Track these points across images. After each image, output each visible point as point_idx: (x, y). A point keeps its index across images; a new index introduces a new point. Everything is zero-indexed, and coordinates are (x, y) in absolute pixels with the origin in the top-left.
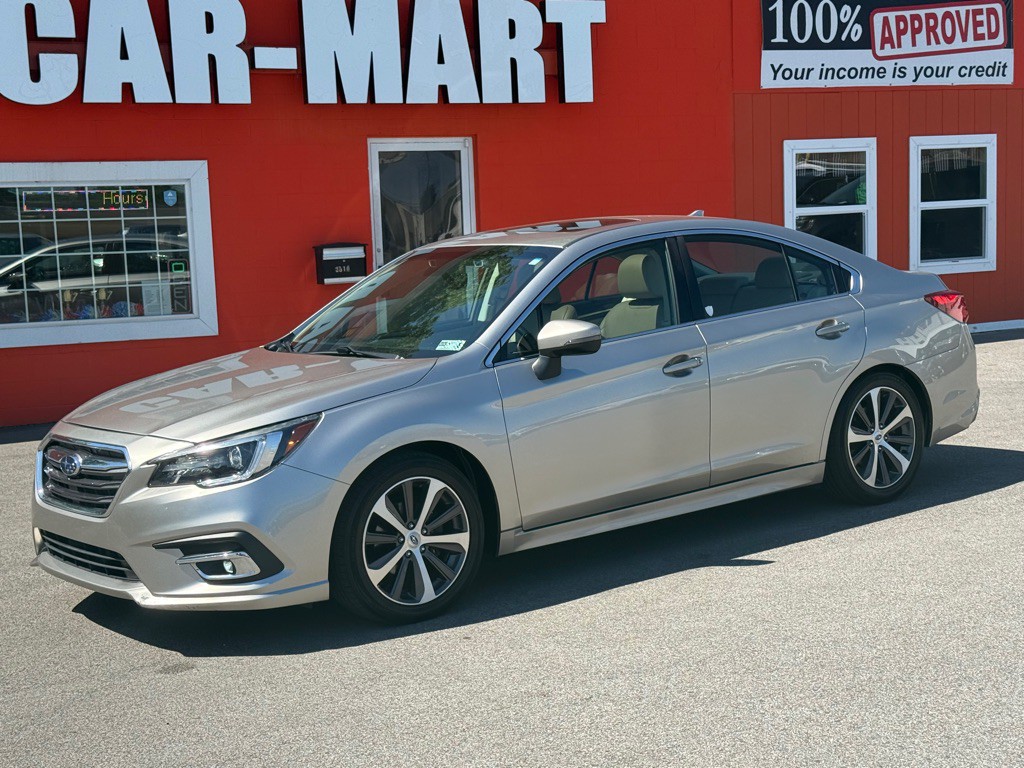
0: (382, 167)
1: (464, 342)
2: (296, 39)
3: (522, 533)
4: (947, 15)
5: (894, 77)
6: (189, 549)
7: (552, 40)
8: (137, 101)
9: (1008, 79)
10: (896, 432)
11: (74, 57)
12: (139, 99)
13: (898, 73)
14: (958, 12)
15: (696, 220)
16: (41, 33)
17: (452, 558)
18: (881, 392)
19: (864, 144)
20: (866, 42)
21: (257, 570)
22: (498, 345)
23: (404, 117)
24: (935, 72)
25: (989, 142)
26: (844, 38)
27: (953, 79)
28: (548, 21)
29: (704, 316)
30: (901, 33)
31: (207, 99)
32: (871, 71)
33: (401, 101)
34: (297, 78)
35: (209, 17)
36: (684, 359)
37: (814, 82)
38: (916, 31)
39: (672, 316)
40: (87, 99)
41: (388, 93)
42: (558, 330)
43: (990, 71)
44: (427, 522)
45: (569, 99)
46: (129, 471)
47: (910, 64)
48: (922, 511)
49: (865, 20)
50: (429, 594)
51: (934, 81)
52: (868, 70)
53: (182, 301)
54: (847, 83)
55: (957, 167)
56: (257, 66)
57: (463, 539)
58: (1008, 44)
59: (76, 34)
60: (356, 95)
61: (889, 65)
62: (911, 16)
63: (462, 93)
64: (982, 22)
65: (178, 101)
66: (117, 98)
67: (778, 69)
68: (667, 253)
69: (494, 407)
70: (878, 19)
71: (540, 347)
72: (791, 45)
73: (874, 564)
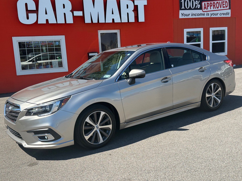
0: (101, 36)
1: (110, 75)
2: (82, 9)
3: (126, 124)
4: (217, 3)
5: (206, 15)
6: (36, 133)
7: (136, 8)
8: (49, 23)
9: (230, 16)
10: (217, 94)
11: (36, 14)
12: (50, 23)
13: (207, 15)
14: (219, 2)
15: (168, 44)
16: (29, 9)
17: (108, 131)
18: (214, 84)
19: (200, 29)
20: (201, 8)
21: (53, 138)
22: (119, 76)
23: (105, 26)
24: (215, 14)
25: (226, 29)
26: (196, 7)
27: (219, 16)
28: (135, 5)
29: (171, 67)
30: (208, 6)
31: (64, 22)
32: (202, 14)
33: (105, 22)
34: (83, 18)
35: (64, 5)
36: (166, 78)
37: (190, 17)
38: (211, 6)
39: (163, 67)
40: (39, 23)
41: (102, 21)
42: (134, 72)
43: (226, 14)
44: (101, 122)
45: (139, 21)
46: (20, 112)
47: (210, 13)
48: (225, 113)
49: (200, 4)
50: (101, 141)
51: (215, 16)
52: (201, 14)
53: (60, 65)
54: (197, 17)
55: (219, 34)
56: (74, 15)
57: (110, 126)
58: (229, 9)
59: (36, 9)
60: (95, 21)
61: (206, 13)
62: (210, 3)
63: (117, 20)
64: (224, 4)
65: (58, 23)
66: (45, 22)
67: (183, 14)
68: (162, 52)
69: (118, 92)
70: (203, 3)
71: (130, 76)
72: (185, 9)
73: (217, 131)
